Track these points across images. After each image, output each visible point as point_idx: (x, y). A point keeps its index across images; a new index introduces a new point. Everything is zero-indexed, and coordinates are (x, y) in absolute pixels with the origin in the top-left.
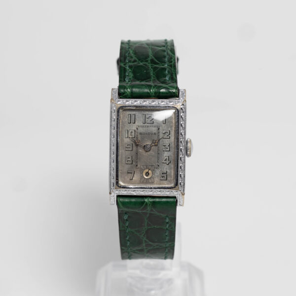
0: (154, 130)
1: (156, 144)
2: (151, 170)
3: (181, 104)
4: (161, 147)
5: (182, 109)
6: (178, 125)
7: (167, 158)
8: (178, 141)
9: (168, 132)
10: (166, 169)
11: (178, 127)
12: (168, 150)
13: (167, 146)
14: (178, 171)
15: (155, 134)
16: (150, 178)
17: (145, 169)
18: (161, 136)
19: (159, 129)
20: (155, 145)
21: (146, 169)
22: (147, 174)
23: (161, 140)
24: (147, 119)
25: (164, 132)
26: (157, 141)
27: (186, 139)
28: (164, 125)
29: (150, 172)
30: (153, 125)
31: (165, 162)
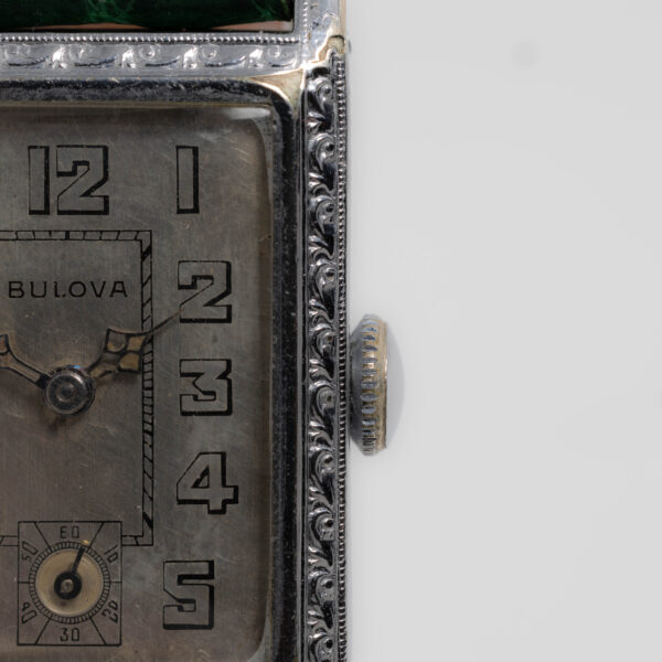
0: (114, 259)
1: (129, 362)
2: (95, 557)
3: (308, 66)
4: (170, 389)
5: (311, 99)
6: (290, 220)
7: (214, 462)
8: (288, 345)
9: (219, 273)
10: (206, 546)
11: (291, 239)
12: (220, 404)
13: (210, 381)
14: (289, 563)
15: (119, 288)
16: (89, 616)
17: (50, 550)
18: (166, 302)
19: (147, 253)
20: (125, 375)
21: (63, 546)
22: (70, 584)
23: (164, 335)
24: (56, 184)
25: (186, 279)
26: (136, 343)
27: (353, 323)
28: (183, 224)
29: (87, 567)
30: (106, 222)
31: (197, 494)
